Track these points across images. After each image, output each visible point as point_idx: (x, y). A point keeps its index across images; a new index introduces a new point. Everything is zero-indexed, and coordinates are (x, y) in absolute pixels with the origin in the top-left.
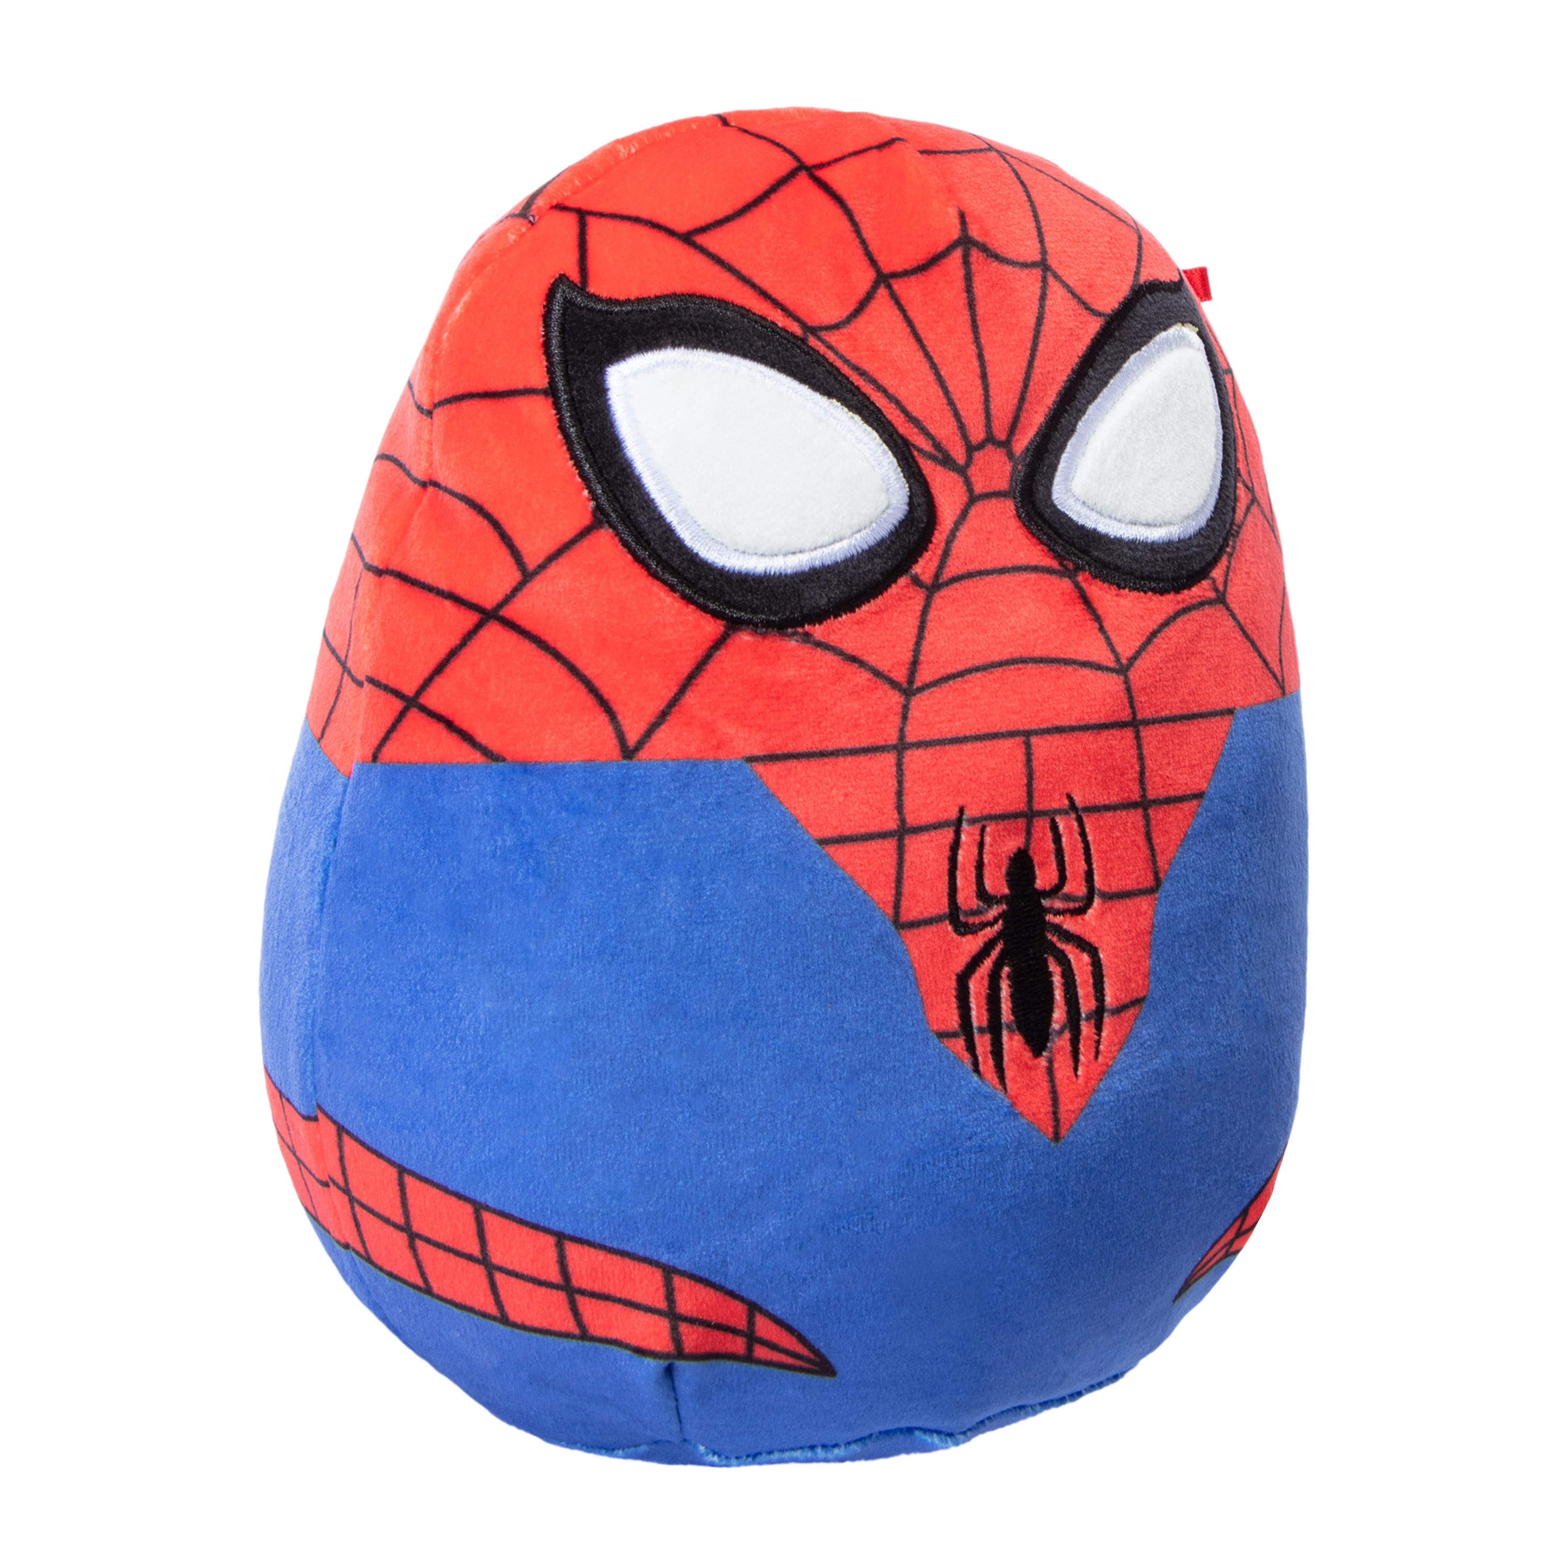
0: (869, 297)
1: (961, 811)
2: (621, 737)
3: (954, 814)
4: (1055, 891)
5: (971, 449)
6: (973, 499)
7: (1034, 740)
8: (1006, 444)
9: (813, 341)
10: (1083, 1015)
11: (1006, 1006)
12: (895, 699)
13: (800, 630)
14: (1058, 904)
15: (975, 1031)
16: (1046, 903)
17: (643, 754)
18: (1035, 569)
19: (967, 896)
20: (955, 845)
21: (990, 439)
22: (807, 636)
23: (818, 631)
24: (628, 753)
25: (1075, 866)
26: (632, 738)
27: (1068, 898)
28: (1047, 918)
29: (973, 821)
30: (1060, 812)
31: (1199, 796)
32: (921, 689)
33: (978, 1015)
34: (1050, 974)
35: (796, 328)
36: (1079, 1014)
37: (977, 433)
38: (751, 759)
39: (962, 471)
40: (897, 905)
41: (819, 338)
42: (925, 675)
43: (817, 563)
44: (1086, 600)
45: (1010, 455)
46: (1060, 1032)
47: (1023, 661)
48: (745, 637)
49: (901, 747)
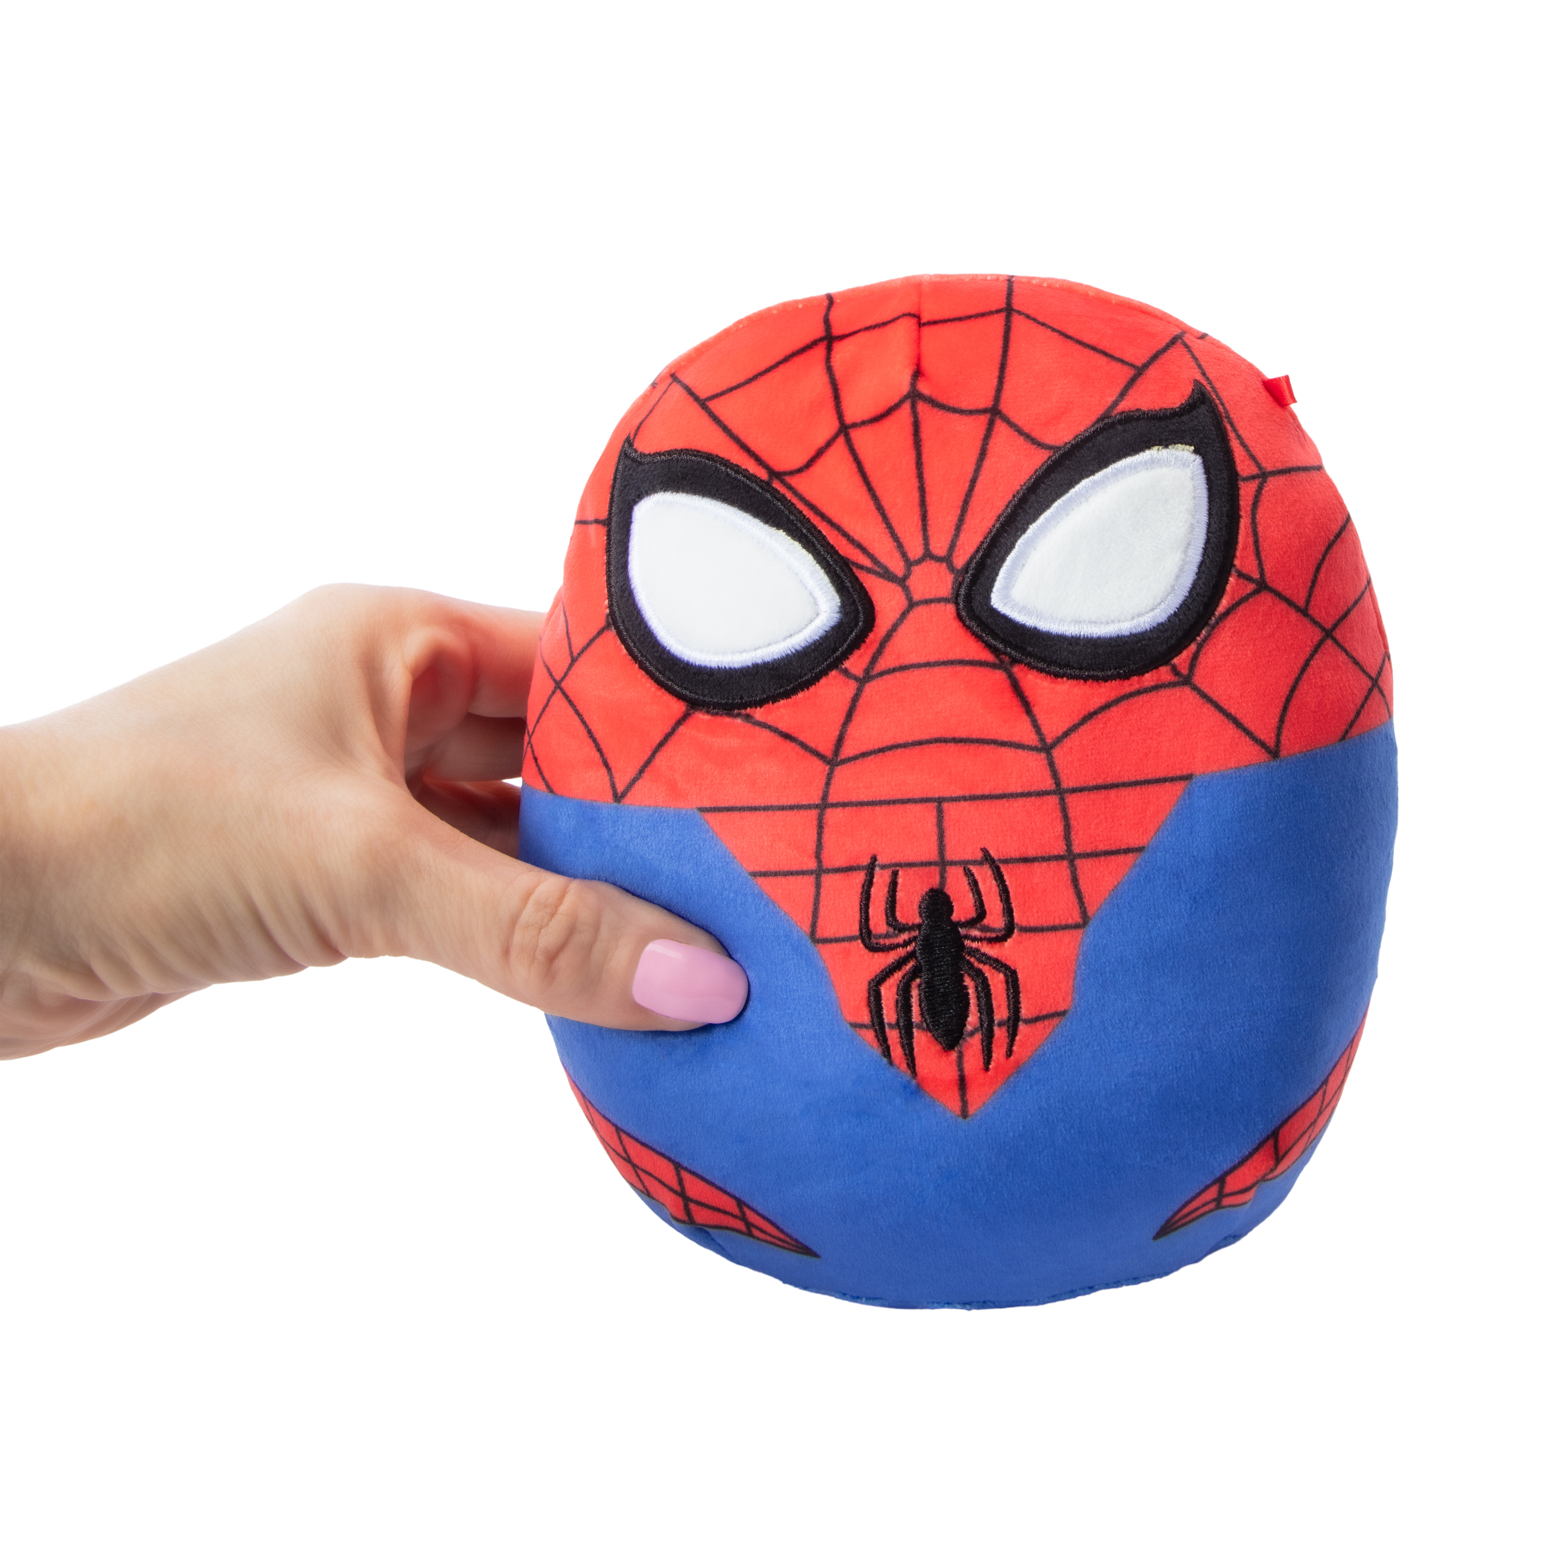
0: (829, 444)
1: (874, 859)
2: (613, 786)
3: (866, 861)
4: (971, 923)
5: (910, 564)
6: (912, 604)
7: (945, 805)
8: (947, 560)
9: (776, 485)
10: (996, 1022)
11: (915, 1009)
12: (821, 768)
13: (743, 711)
14: (976, 933)
15: (887, 1026)
16: (962, 931)
17: (627, 800)
18: (971, 663)
19: (879, 923)
20: (869, 884)
21: (928, 555)
22: (748, 717)
23: (758, 713)
24: (618, 797)
25: (994, 905)
26: (620, 788)
27: (985, 929)
28: (965, 943)
29: (883, 867)
30: (975, 862)
31: (1140, 849)
32: (844, 762)
33: (889, 1014)
34: (966, 988)
35: (763, 474)
36: (993, 1021)
37: (915, 551)
38: (702, 810)
39: (902, 582)
40: (814, 925)
41: (783, 482)
42: (848, 750)
43: (759, 661)
44: (1016, 688)
45: (951, 568)
46: (972, 1034)
47: (945, 741)
48: (702, 717)
49: (824, 805)
